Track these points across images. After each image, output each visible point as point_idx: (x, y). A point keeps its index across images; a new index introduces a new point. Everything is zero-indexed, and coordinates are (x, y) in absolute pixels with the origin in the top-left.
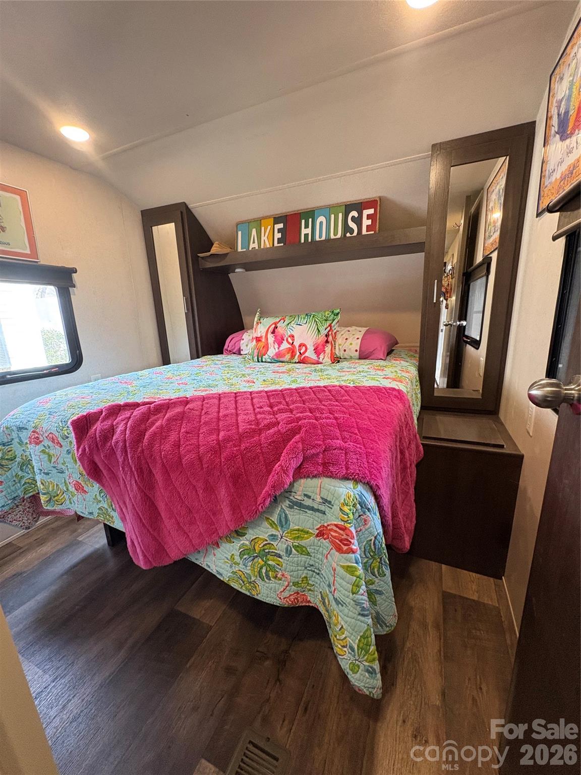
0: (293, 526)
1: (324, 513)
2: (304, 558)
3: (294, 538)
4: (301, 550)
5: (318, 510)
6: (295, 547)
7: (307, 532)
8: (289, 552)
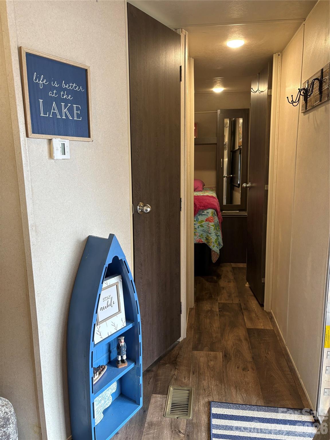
0: (200, 220)
1: (207, 215)
2: (202, 228)
3: (200, 223)
4: (202, 226)
5: (206, 215)
6: (200, 226)
7: (203, 221)
8: (198, 227)
